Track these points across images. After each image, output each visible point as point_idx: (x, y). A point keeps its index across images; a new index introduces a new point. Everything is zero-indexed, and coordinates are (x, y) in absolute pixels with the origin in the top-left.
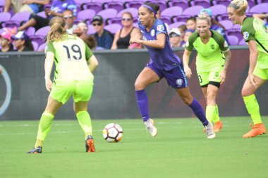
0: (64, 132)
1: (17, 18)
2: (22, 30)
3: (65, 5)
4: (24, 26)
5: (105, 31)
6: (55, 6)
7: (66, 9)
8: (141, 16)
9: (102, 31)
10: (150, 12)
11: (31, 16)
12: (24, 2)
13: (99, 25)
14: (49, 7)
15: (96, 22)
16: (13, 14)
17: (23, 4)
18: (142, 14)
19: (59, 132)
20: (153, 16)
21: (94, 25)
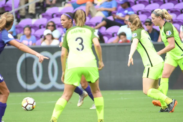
0: (125, 99)
1: (93, 21)
2: (96, 29)
3: (126, 12)
4: (99, 26)
5: (154, 29)
6: (119, 12)
7: (127, 14)
8: (62, 22)
9: (151, 30)
10: (69, 19)
11: (104, 19)
12: (98, 9)
13: (150, 25)
14: (115, 13)
15: (148, 23)
16: (90, 18)
17: (98, 11)
18: (63, 20)
19: (122, 99)
20: (71, 21)
21: (146, 25)
